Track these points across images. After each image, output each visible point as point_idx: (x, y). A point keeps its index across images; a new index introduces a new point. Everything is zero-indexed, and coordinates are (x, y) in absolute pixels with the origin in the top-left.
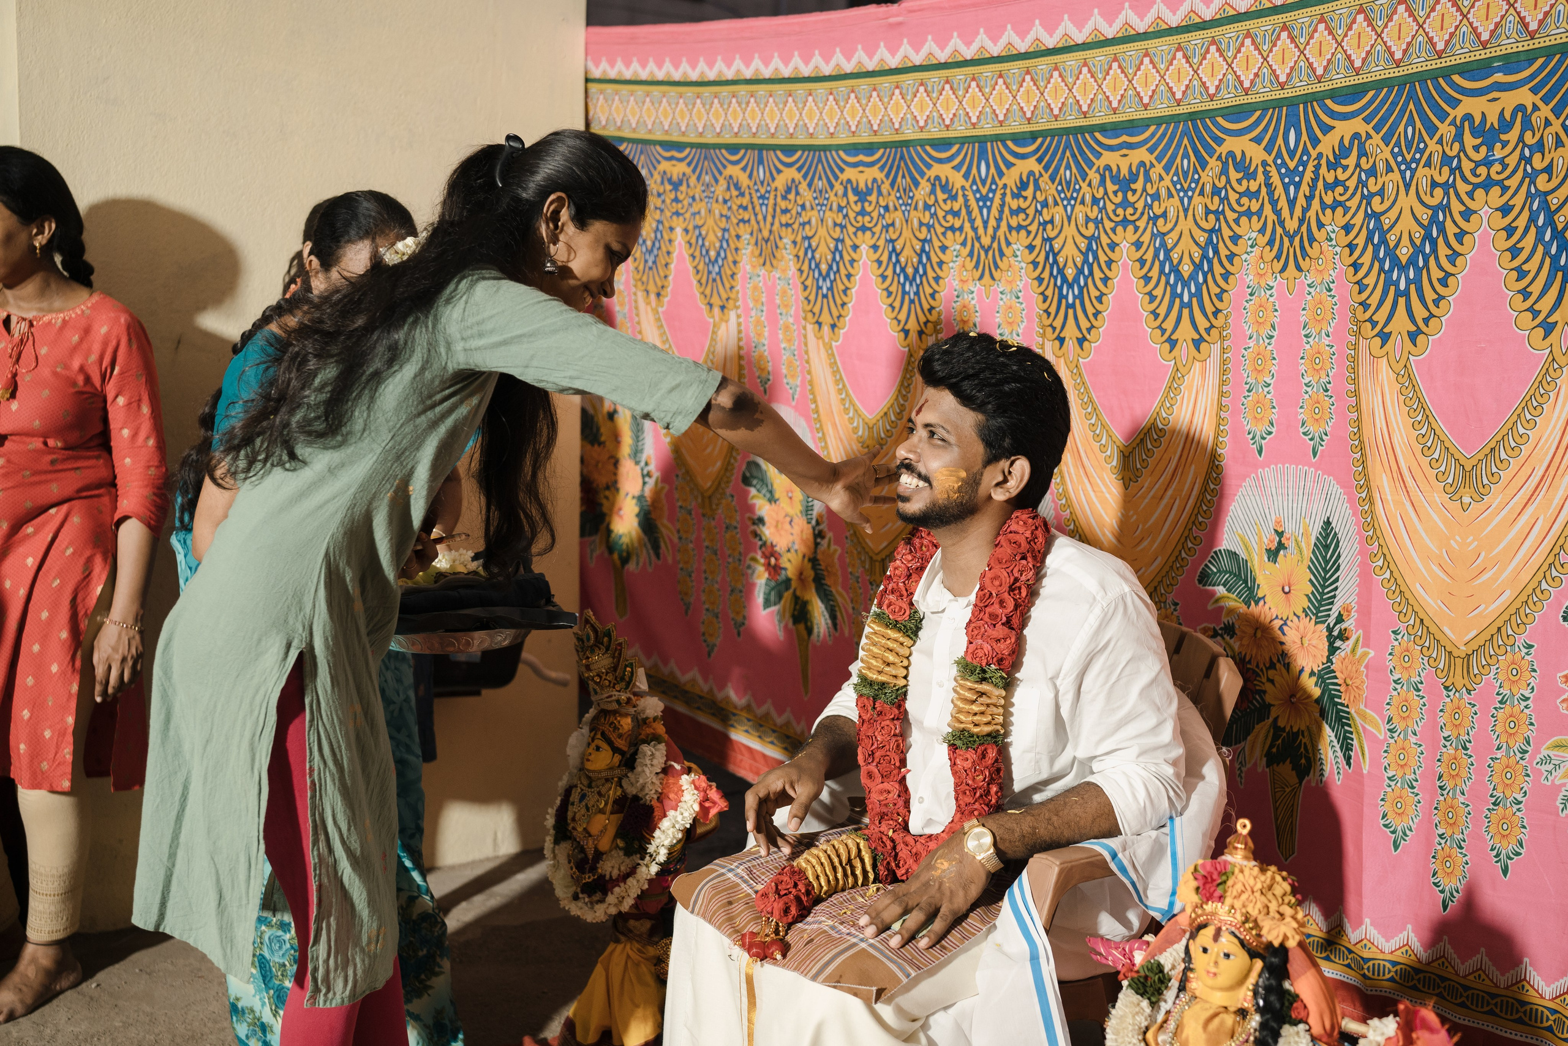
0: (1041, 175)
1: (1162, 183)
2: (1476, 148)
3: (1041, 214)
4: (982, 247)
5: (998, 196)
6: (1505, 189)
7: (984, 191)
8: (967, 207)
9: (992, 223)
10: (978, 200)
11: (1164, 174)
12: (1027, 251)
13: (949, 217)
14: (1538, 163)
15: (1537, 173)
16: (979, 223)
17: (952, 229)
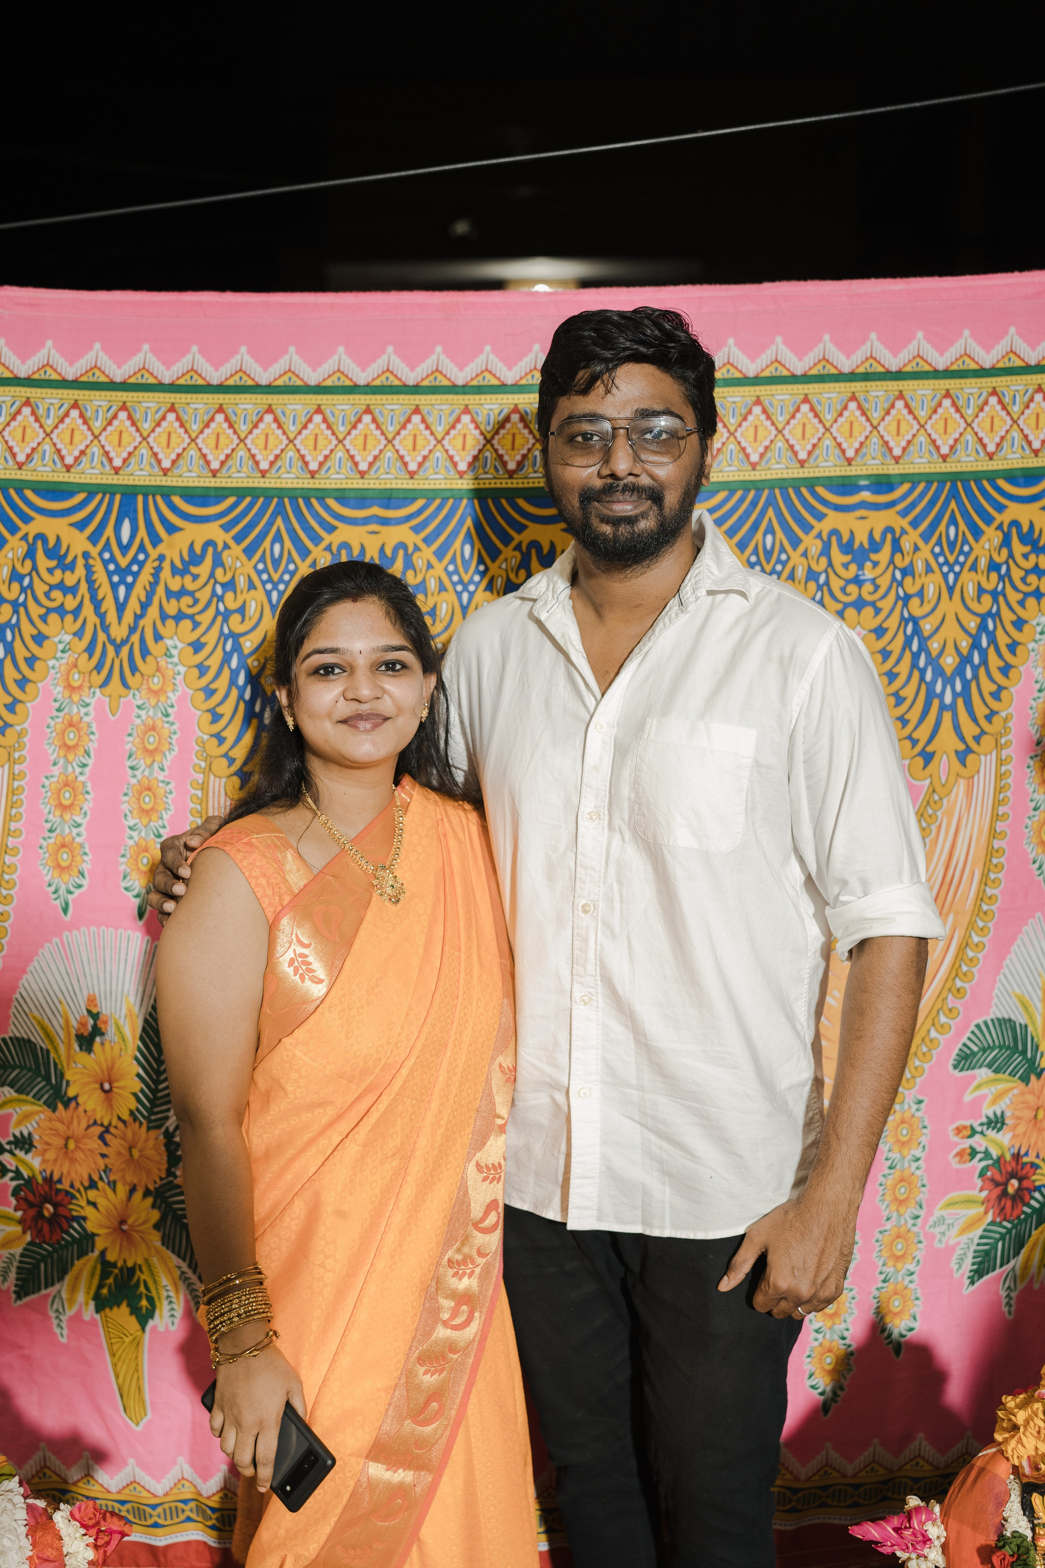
0: (226, 546)
1: (431, 572)
2: (846, 566)
3: (221, 599)
4: (112, 641)
5: (148, 568)
6: (878, 611)
7: (123, 562)
8: (90, 582)
9: (133, 606)
10: (110, 574)
11: (434, 560)
12: (190, 650)
13: (56, 594)
14: (910, 586)
15: (907, 598)
16: (109, 605)
17: (61, 611)
